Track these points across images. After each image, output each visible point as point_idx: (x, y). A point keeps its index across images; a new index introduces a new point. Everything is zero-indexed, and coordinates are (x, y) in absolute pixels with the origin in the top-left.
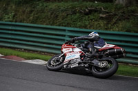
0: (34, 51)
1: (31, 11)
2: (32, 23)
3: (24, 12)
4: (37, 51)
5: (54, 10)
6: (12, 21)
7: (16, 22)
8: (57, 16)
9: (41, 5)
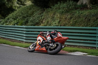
0: (74, 46)
1: (71, 18)
2: (72, 26)
3: (66, 19)
4: (76, 46)
5: (87, 16)
6: (58, 26)
7: (61, 26)
8: (90, 20)
9: (77, 12)
